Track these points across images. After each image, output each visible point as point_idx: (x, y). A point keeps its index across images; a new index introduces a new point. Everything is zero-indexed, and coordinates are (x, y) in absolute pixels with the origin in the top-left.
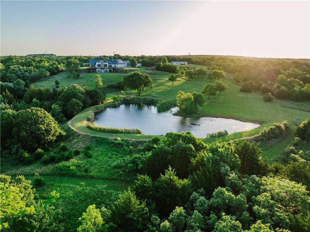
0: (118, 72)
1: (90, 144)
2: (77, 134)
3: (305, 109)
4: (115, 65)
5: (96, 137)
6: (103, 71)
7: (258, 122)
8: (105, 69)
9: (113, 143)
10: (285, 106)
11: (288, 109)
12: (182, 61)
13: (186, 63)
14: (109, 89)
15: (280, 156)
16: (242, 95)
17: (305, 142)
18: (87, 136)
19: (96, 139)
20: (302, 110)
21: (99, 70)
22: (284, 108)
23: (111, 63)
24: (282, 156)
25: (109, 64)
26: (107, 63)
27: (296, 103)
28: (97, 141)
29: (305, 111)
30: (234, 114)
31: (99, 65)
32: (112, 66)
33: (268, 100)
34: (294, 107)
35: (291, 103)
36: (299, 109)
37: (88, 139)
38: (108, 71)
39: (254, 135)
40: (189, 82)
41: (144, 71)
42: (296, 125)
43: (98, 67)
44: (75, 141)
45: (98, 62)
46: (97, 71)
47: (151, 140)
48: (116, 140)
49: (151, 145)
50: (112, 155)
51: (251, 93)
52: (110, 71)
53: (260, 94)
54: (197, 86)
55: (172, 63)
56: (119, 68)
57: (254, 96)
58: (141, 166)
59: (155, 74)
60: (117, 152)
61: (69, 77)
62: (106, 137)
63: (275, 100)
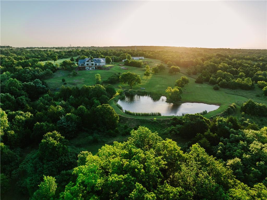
0: (102, 69)
1: (137, 124)
3: (239, 95)
4: (99, 64)
5: (139, 119)
6: (90, 69)
7: (218, 104)
8: (92, 67)
9: (150, 122)
10: (228, 93)
11: (230, 94)
12: (140, 56)
13: (143, 58)
16: (198, 86)
17: (247, 115)
18: (133, 119)
20: (238, 95)
21: (88, 68)
22: (228, 94)
23: (96, 62)
25: (95, 63)
26: (94, 63)
27: (233, 91)
29: (239, 96)
30: (202, 100)
31: (87, 64)
32: (96, 64)
33: (216, 89)
34: (233, 94)
35: (230, 90)
36: (236, 95)
38: (94, 68)
39: (220, 112)
40: (156, 75)
41: (118, 67)
42: (238, 105)
43: (87, 66)
44: (127, 122)
45: (87, 62)
46: (86, 69)
47: (172, 119)
48: (151, 120)
49: (174, 122)
50: (155, 128)
51: (202, 83)
52: (96, 68)
53: (209, 85)
54: (163, 78)
55: (133, 58)
56: (102, 66)
57: (206, 86)
58: (178, 132)
59: (127, 69)
60: (156, 126)
61: (69, 75)
62: (145, 119)
63: (220, 89)
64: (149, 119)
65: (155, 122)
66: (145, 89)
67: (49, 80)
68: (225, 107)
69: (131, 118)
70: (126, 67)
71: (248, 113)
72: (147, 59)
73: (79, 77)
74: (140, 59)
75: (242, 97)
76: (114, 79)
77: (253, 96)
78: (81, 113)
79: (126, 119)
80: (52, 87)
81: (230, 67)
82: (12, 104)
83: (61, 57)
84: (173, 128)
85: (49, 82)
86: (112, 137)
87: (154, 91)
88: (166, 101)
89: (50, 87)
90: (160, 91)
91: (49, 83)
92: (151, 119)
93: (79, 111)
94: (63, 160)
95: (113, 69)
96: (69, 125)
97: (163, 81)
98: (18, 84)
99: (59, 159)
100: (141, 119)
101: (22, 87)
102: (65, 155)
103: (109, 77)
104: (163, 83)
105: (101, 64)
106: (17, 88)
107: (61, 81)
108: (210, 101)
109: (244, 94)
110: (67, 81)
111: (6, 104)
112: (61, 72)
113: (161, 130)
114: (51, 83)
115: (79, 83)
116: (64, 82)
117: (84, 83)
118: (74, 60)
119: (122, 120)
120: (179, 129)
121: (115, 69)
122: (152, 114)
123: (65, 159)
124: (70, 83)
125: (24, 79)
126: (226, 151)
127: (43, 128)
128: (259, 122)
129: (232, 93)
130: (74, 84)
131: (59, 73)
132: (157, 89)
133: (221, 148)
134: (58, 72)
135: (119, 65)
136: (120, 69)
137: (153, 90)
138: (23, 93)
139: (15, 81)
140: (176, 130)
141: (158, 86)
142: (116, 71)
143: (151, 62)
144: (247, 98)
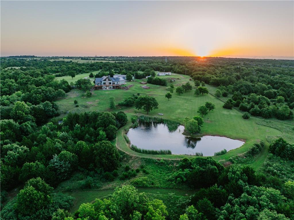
0: (121, 89)
1: (142, 164)
2: (130, 156)
4: (117, 83)
5: (144, 158)
6: (108, 88)
7: (243, 139)
8: (110, 86)
9: (157, 162)
10: (258, 123)
11: (261, 126)
12: (167, 72)
13: (170, 73)
14: (120, 107)
15: (262, 168)
16: (226, 112)
17: (275, 157)
18: (137, 157)
19: (144, 160)
20: (270, 127)
21: (105, 87)
22: (258, 125)
24: (263, 168)
25: (113, 81)
27: (266, 120)
28: (145, 161)
30: (225, 132)
31: (104, 83)
32: (115, 83)
33: (246, 118)
34: (265, 125)
35: (262, 120)
36: (268, 126)
37: (139, 159)
38: (112, 87)
39: (243, 152)
40: (180, 97)
41: (139, 85)
42: (268, 141)
43: (103, 85)
44: (131, 161)
45: (104, 81)
46: (103, 88)
47: (182, 159)
48: (158, 160)
49: (184, 164)
50: (161, 171)
51: (231, 109)
52: (114, 87)
53: (238, 111)
54: (188, 101)
55: (159, 74)
56: (120, 84)
57: (235, 113)
58: (185, 179)
59: (149, 88)
60: (162, 168)
61: (83, 96)
62: (151, 158)
63: (251, 117)
64: (155, 158)
65: (162, 163)
66: (163, 114)
67: (61, 102)
68: (251, 144)
69: (136, 157)
70: (149, 85)
71: (276, 155)
72: (175, 74)
73: (93, 98)
74: (166, 75)
75: (275, 130)
76: (130, 101)
77: (288, 130)
78: (78, 149)
79: (130, 157)
80: (63, 110)
81: (268, 87)
82: (13, 132)
83: (82, 72)
84: (180, 174)
85: (61, 103)
86: (109, 181)
87: (173, 117)
88: (183, 132)
89: (60, 109)
90: (179, 118)
91: (60, 105)
92: (159, 158)
93: (78, 148)
94: (41, 214)
95: (133, 88)
96: (62, 165)
97: (187, 104)
98: (25, 107)
99: (37, 213)
100: (147, 159)
101: (29, 111)
102: (45, 208)
103: (126, 99)
104: (186, 107)
105: (120, 83)
106: (23, 112)
107: (73, 103)
108: (235, 135)
109: (278, 126)
110: (80, 103)
111: (6, 133)
112: (75, 92)
113: (167, 173)
114: (62, 105)
115: (92, 106)
116: (77, 105)
117: (97, 105)
118: (94, 76)
119: (125, 158)
120: (186, 175)
121: (135, 88)
122: (161, 151)
123: (44, 213)
124: (82, 106)
125: (35, 101)
126: (230, 216)
127: (32, 169)
128: (289, 169)
129: (265, 123)
130: (86, 107)
131: (73, 93)
132: (177, 116)
133: (224, 212)
134: (72, 91)
135: (141, 83)
136: (140, 88)
137: (171, 117)
138: (29, 118)
139: (22, 104)
140: (183, 177)
141: (179, 111)
142: (136, 91)
143: (178, 79)
144: (281, 132)
